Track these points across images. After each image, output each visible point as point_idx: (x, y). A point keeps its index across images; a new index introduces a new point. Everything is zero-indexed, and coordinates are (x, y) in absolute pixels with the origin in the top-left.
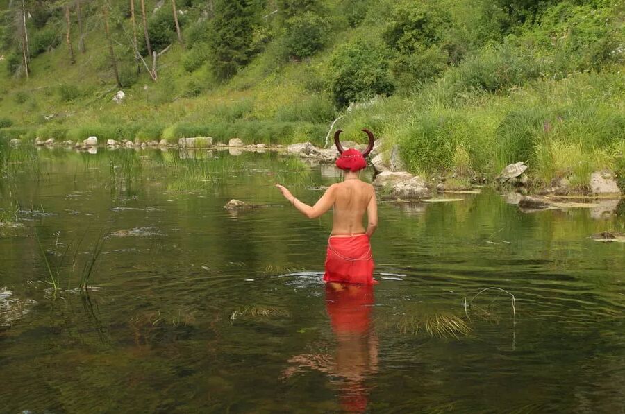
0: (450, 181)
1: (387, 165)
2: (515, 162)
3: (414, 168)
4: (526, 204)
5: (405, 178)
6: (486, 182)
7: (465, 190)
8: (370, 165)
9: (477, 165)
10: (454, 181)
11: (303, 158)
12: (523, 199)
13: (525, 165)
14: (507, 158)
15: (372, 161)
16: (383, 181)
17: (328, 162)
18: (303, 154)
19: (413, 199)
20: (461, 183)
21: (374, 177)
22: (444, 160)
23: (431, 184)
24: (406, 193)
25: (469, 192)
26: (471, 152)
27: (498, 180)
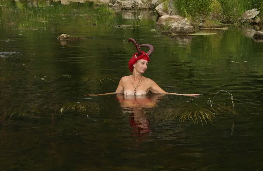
0: (207, 22)
1: (166, 11)
2: (251, 9)
3: (184, 13)
4: (258, 37)
5: (178, 20)
6: (232, 22)
7: (217, 27)
8: (155, 11)
9: (226, 11)
10: (210, 22)
11: (111, 6)
12: (256, 33)
13: (258, 10)
14: (246, 6)
15: (156, 8)
16: (163, 22)
17: (127, 9)
18: (111, 4)
19: (183, 33)
20: (215, 23)
21: (157, 19)
22: (204, 7)
23: (195, 23)
24: (178, 29)
25: (220, 29)
26: (222, 2)
27: (240, 20)
